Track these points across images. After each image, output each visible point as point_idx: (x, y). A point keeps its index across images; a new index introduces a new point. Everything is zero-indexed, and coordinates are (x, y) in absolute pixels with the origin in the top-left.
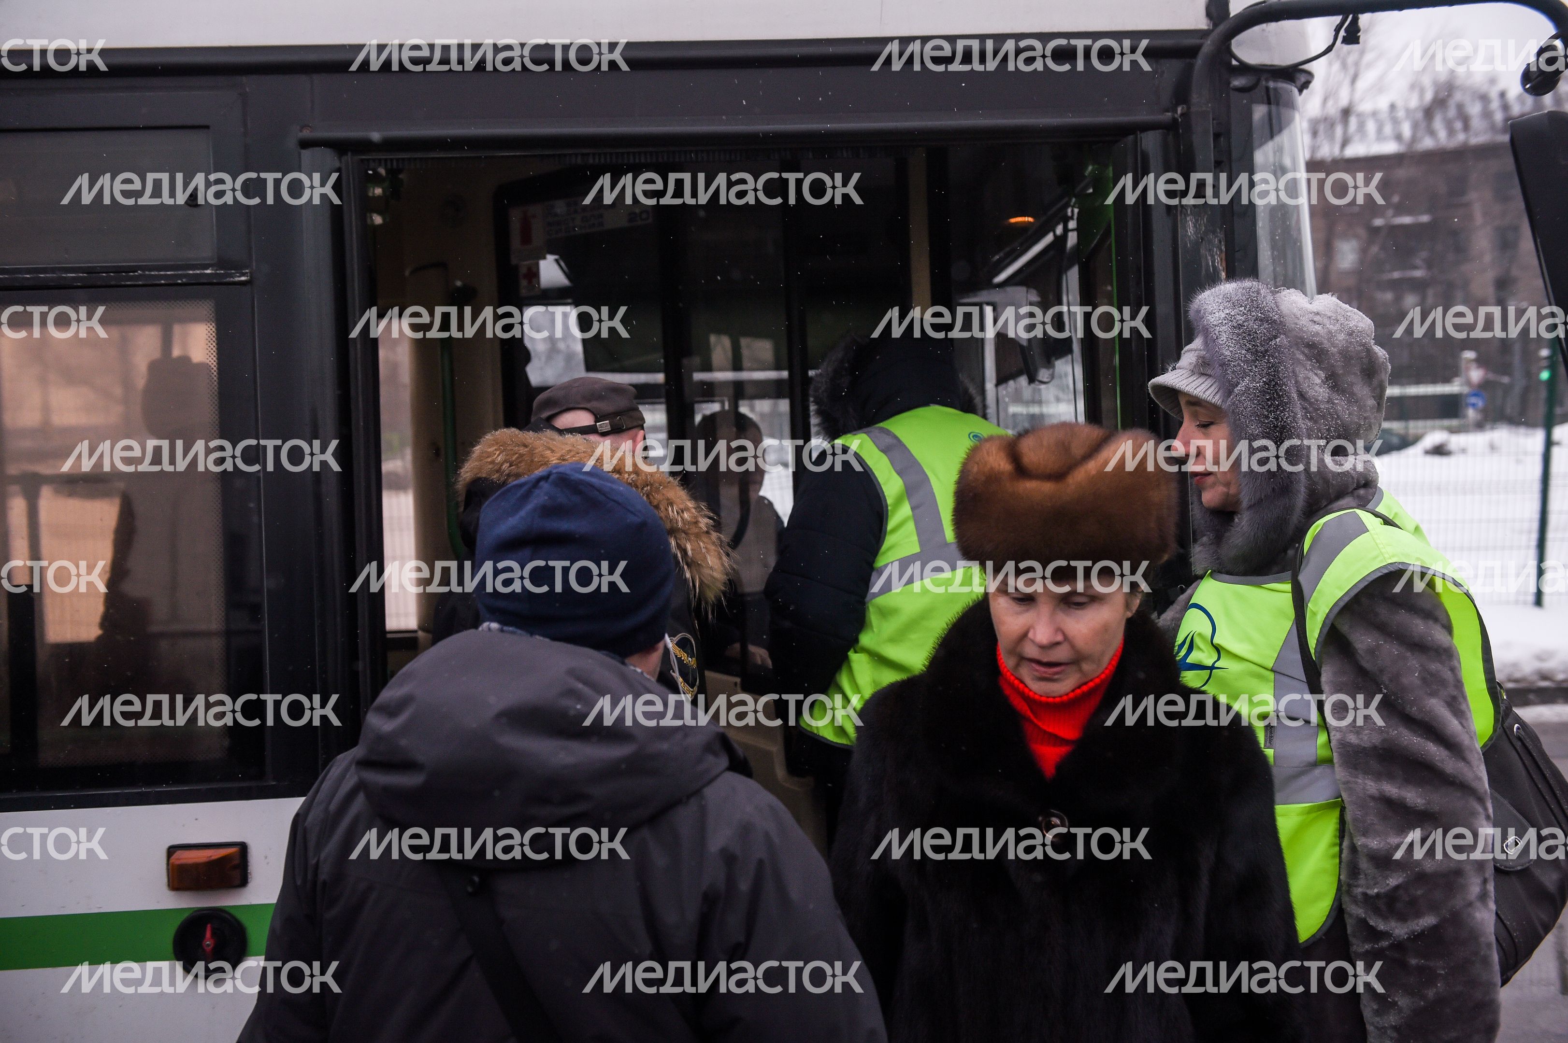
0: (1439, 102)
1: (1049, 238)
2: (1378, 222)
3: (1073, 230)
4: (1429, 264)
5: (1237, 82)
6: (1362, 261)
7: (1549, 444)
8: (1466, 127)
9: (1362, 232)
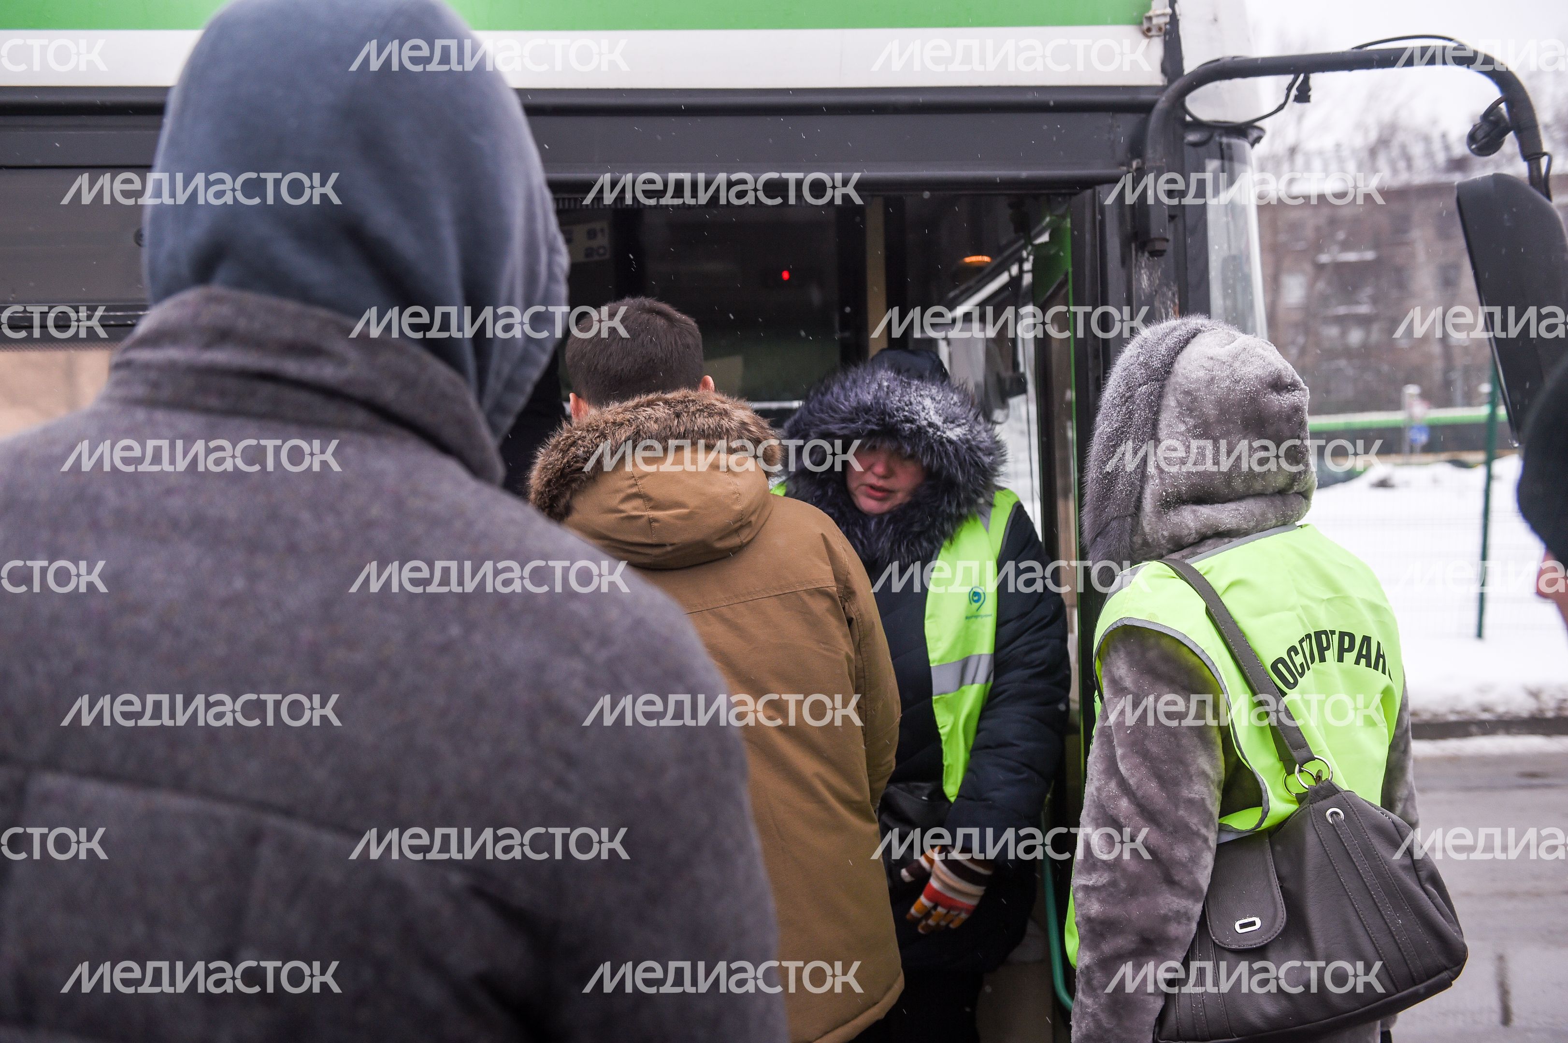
0: (1383, 142)
1: (1004, 278)
2: (1324, 258)
3: (1028, 272)
4: (1375, 300)
5: (1192, 137)
6: (1309, 296)
7: (1490, 478)
8: (1410, 167)
9: (1308, 267)
